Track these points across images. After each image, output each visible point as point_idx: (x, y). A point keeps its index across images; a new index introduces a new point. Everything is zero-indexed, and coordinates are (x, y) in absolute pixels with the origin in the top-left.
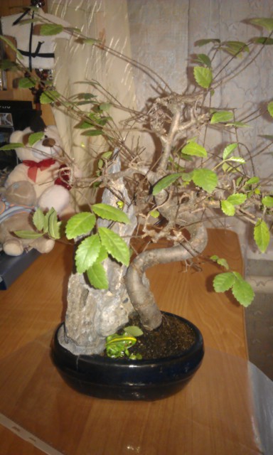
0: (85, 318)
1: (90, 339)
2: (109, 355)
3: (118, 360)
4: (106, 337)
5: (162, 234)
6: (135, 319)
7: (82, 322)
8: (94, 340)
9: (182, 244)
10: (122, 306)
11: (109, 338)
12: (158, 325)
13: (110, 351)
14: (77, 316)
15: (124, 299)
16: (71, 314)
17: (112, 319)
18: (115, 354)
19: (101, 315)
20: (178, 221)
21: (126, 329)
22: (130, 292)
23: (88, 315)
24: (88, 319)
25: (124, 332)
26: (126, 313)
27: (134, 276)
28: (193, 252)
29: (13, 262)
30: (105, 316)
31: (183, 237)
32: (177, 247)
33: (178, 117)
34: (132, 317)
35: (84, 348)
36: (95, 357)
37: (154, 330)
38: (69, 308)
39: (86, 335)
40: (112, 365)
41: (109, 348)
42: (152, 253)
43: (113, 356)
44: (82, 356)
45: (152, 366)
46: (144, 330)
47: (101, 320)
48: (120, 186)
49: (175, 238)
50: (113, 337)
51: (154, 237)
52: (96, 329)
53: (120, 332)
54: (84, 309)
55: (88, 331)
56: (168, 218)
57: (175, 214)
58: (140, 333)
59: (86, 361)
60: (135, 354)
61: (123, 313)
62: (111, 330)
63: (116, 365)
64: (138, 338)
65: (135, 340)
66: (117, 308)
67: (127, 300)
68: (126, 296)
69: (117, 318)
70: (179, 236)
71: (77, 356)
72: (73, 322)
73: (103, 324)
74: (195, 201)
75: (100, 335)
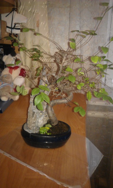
0: (33, 121)
1: (35, 128)
2: (40, 133)
3: (44, 135)
4: (40, 128)
5: (59, 95)
6: (49, 122)
7: (32, 122)
8: (36, 129)
9: (65, 98)
10: (45, 118)
11: (41, 128)
12: (57, 124)
13: (41, 132)
14: (31, 120)
15: (46, 115)
16: (29, 120)
17: (42, 122)
18: (43, 133)
19: (38, 121)
20: (64, 91)
21: (46, 125)
22: (48, 113)
23: (34, 120)
24: (34, 121)
25: (45, 126)
26: (46, 120)
27: (49, 108)
28: (68, 101)
29: (4, 104)
30: (39, 121)
31: (65, 96)
32: (63, 99)
33: (65, 58)
34: (48, 121)
35: (32, 131)
36: (36, 134)
37: (55, 126)
38: (28, 117)
39: (34, 127)
40: (42, 136)
41: (41, 131)
42: (55, 101)
43: (42, 134)
44: (32, 133)
45: (54, 137)
46: (52, 125)
47: (38, 122)
48: (45, 79)
49: (63, 96)
50: (42, 127)
51: (56, 96)
52: (37, 125)
53: (44, 126)
54: (33, 118)
55: (34, 125)
56: (61, 90)
57: (63, 88)
58: (51, 126)
59: (33, 135)
60: (49, 133)
61: (45, 120)
62: (41, 125)
63: (43, 137)
64: (50, 128)
65: (49, 128)
66: (43, 118)
67: (47, 116)
68: (47, 115)
69: (43, 121)
70: (64, 95)
71: (30, 134)
72: (30, 122)
73: (39, 123)
74: (69, 85)
75: (38, 127)
